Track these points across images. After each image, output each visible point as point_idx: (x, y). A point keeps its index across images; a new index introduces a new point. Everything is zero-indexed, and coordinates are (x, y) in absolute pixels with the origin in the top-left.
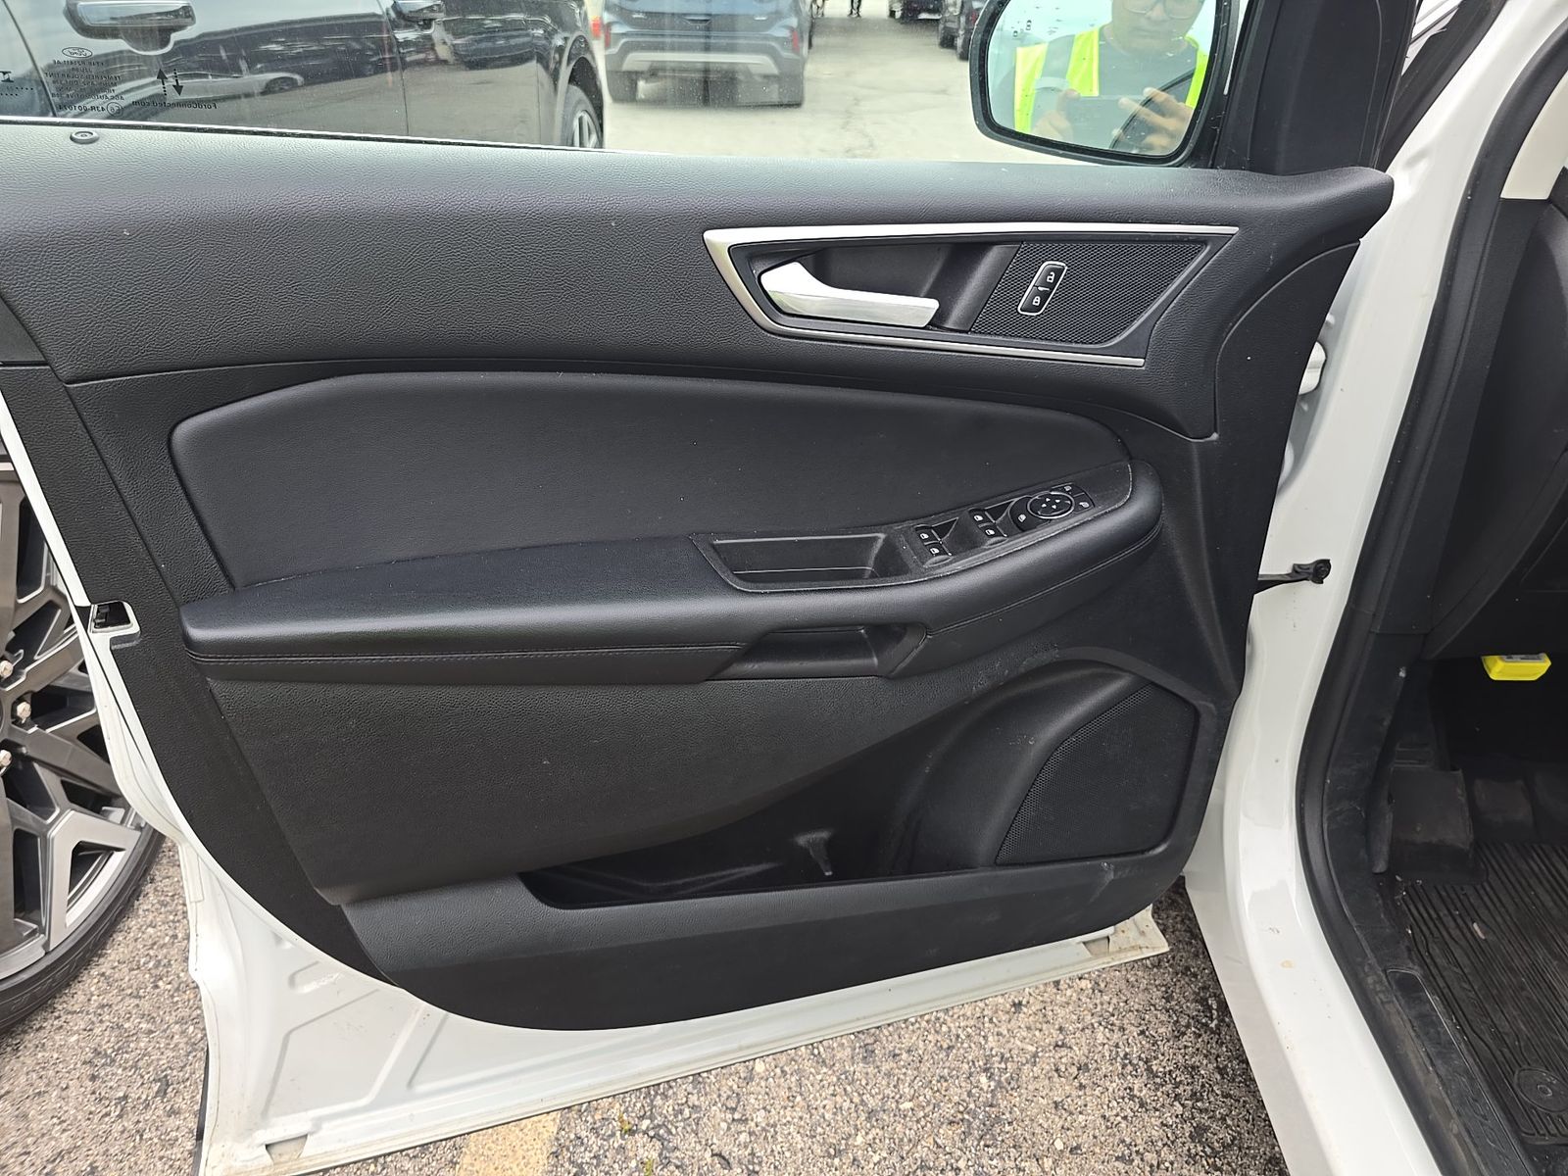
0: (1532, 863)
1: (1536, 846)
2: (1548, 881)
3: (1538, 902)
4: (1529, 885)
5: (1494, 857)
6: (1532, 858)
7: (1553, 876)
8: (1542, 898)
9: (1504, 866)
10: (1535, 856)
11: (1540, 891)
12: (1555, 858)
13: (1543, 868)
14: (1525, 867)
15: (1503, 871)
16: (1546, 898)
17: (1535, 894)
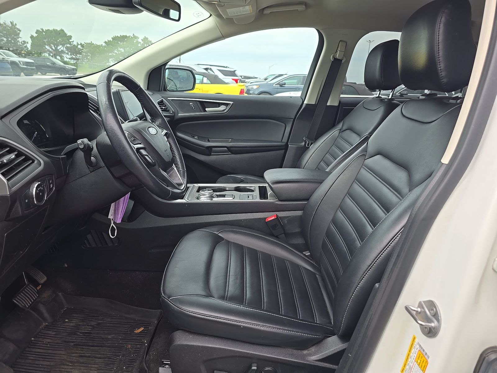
0: (30, 358)
1: (24, 352)
2: (39, 358)
3: (45, 366)
4: (37, 364)
5: (20, 368)
6: (28, 356)
7: (38, 355)
8: (45, 364)
9: (25, 367)
10: (28, 355)
11: (41, 363)
12: (34, 350)
13: (34, 356)
14: (30, 361)
15: (28, 369)
16: (45, 363)
17: (41, 365)
